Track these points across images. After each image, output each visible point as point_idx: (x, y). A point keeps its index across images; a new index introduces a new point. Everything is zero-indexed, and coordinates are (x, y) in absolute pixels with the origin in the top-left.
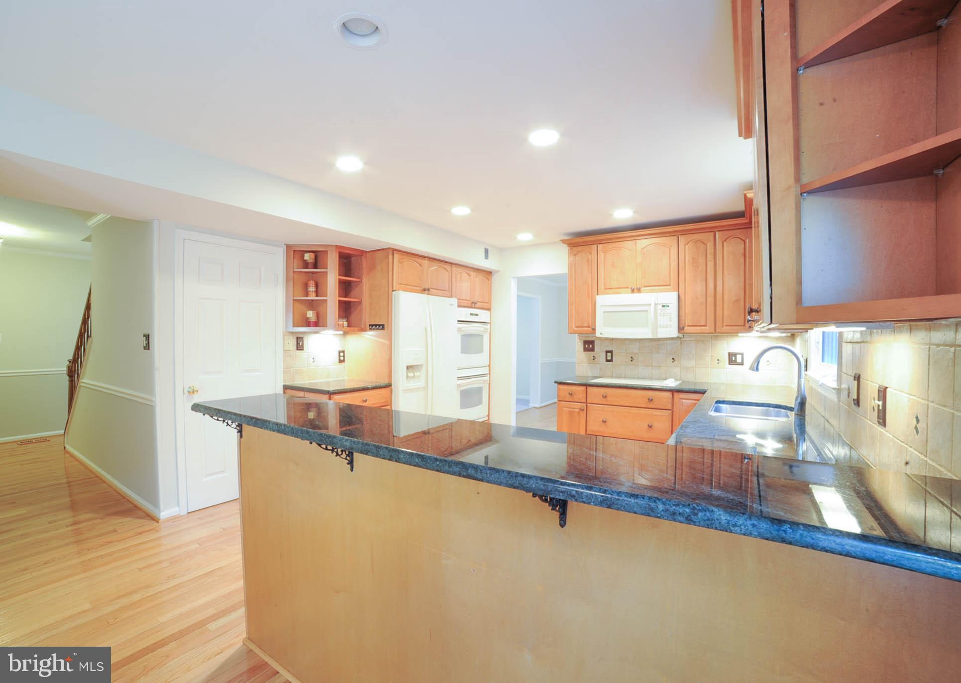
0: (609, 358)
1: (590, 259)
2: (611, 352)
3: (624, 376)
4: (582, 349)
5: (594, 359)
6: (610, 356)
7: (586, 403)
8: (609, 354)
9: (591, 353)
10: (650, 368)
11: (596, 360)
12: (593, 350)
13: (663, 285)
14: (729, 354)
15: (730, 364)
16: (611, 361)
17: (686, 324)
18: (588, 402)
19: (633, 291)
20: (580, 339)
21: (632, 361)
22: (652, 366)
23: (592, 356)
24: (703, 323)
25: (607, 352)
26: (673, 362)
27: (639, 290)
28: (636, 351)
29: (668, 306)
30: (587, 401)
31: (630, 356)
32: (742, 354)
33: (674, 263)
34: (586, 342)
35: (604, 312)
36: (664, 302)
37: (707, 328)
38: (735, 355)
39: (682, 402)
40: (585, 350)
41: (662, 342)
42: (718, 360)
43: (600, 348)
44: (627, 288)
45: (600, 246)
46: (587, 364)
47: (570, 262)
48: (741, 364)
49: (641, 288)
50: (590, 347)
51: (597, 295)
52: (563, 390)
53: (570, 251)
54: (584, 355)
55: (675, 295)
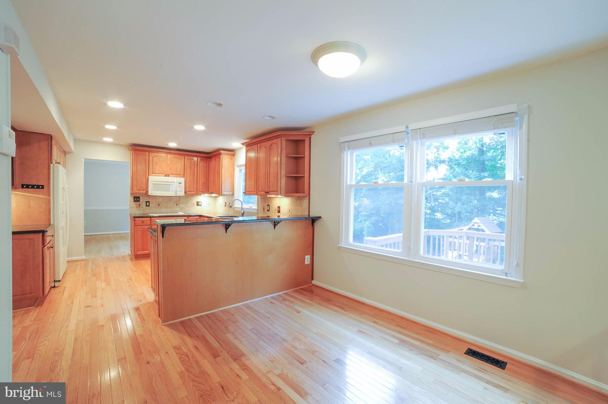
0: (148, 205)
1: (145, 158)
2: (149, 202)
3: (155, 212)
4: (133, 201)
5: (139, 206)
6: (148, 204)
7: (151, 225)
8: (148, 203)
10: (167, 208)
11: (141, 206)
12: (139, 201)
13: (178, 175)
14: (197, 202)
15: (197, 206)
16: (149, 206)
17: (187, 191)
19: (166, 176)
20: (132, 196)
21: (159, 206)
23: (139, 204)
24: (193, 191)
25: (146, 202)
26: (177, 205)
27: (168, 176)
28: (161, 201)
29: (181, 183)
30: (151, 224)
31: (158, 204)
32: (201, 202)
33: (183, 166)
34: (135, 197)
35: (153, 184)
36: (180, 182)
37: (194, 192)
38: (199, 202)
40: (135, 201)
41: (172, 198)
42: (193, 204)
43: (143, 200)
44: (163, 174)
45: (150, 153)
46: (136, 208)
47: (133, 158)
48: (201, 205)
49: (169, 175)
50: (138, 199)
51: (149, 176)
52: (139, 220)
53: (134, 153)
54: (134, 204)
55: (183, 179)
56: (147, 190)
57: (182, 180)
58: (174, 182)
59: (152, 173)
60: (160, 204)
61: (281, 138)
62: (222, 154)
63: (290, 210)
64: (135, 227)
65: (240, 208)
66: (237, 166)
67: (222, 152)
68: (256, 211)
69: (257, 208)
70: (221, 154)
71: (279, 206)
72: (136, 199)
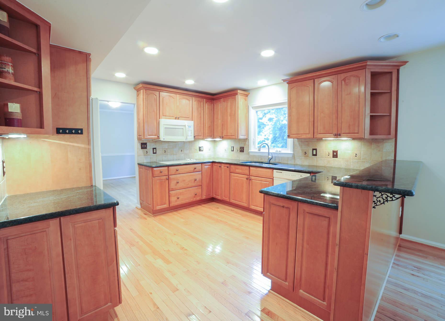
1: (156, 98)
2: (155, 148)
3: (162, 160)
4: (140, 148)
5: (147, 153)
8: (155, 150)
9: (145, 150)
10: (173, 155)
12: (146, 148)
13: (186, 118)
14: (199, 147)
15: (199, 151)
16: (156, 153)
17: (195, 135)
18: (169, 175)
19: (176, 119)
20: (139, 142)
21: (165, 152)
22: (173, 154)
24: (200, 135)
25: (153, 149)
26: (181, 152)
27: (178, 119)
28: (167, 147)
29: (191, 127)
31: (164, 150)
32: (203, 147)
33: (191, 109)
34: (142, 144)
35: (165, 128)
37: (200, 137)
38: (201, 147)
39: (205, 167)
40: (142, 148)
41: (177, 143)
42: (196, 150)
43: (150, 147)
44: (173, 117)
45: (161, 93)
46: (143, 156)
47: (144, 98)
48: (203, 151)
49: (179, 117)
50: (145, 146)
51: (159, 119)
52: (157, 170)
53: (144, 92)
54: (141, 151)
55: (193, 122)
56: (159, 135)
57: (191, 123)
58: (185, 126)
59: (163, 116)
60: (166, 151)
61: (365, 69)
62: (238, 94)
63: (356, 154)
64: (153, 178)
65: (267, 153)
66: (252, 107)
67: (239, 91)
68: (291, 156)
69: (292, 153)
70: (236, 94)
71: (336, 150)
72: (144, 146)
